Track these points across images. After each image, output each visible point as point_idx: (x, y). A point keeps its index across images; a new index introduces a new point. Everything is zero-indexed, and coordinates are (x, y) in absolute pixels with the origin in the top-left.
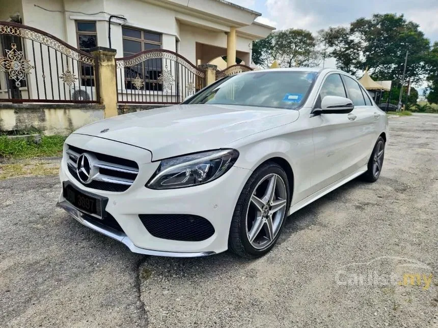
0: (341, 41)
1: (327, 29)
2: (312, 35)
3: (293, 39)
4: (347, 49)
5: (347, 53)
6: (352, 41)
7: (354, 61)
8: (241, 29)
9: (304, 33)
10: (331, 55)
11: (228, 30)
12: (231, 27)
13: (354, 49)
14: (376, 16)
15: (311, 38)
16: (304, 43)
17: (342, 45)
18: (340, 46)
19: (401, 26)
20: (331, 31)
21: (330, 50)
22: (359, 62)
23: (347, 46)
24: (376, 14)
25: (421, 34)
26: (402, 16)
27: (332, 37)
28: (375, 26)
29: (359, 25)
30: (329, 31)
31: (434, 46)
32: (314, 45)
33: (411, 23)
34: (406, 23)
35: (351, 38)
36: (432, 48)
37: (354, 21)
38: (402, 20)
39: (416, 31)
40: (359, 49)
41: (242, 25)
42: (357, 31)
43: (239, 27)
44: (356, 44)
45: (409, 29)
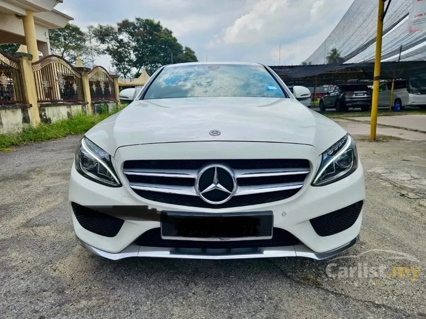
0: (112, 40)
1: (96, 26)
2: (80, 30)
3: (61, 32)
4: (119, 47)
5: (120, 51)
6: (122, 40)
7: (126, 59)
8: (40, 15)
9: (71, 27)
10: (106, 52)
11: (23, 13)
12: (27, 10)
13: (125, 48)
14: (138, 19)
15: (81, 33)
16: (74, 37)
17: (113, 42)
18: (113, 45)
19: (159, 31)
20: (101, 28)
21: (104, 47)
22: (130, 61)
23: (118, 45)
24: (138, 18)
25: (175, 39)
26: (159, 22)
27: (103, 34)
28: (138, 28)
29: (125, 26)
30: (99, 28)
31: (185, 50)
32: (84, 41)
33: (166, 29)
34: (163, 29)
35: (120, 37)
36: (184, 52)
37: (120, 21)
38: (159, 26)
39: (171, 36)
40: (129, 48)
41: (41, 10)
42: (124, 31)
43: (36, 12)
44: (126, 43)
45: (166, 34)
